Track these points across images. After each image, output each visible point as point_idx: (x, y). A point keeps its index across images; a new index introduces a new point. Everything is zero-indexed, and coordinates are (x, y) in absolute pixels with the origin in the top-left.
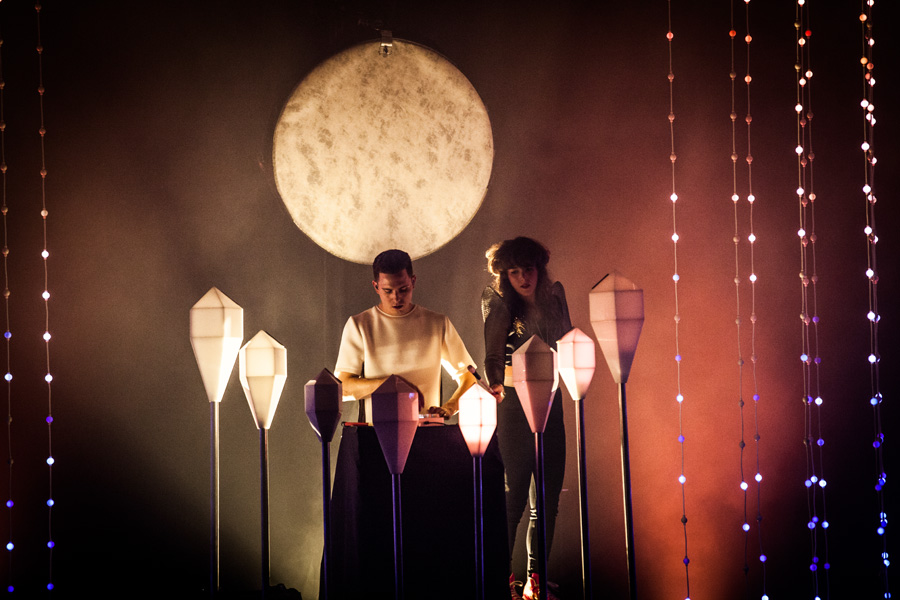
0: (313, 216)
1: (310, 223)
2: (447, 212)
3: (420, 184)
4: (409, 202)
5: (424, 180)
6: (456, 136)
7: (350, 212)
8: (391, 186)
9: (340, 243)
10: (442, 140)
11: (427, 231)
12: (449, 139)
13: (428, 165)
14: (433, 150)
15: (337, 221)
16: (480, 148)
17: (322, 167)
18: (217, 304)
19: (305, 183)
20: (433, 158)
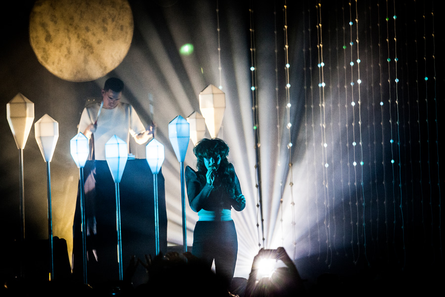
0: (48, 58)
1: (46, 61)
2: (112, 56)
3: (99, 42)
4: (94, 51)
5: (101, 41)
6: (116, 19)
7: (66, 56)
8: (85, 43)
9: (61, 71)
10: (110, 21)
11: (102, 65)
12: (113, 20)
13: (103, 33)
14: (105, 25)
15: (59, 60)
16: (127, 25)
17: (52, 33)
18: (23, 101)
19: (44, 42)
20: (105, 30)
